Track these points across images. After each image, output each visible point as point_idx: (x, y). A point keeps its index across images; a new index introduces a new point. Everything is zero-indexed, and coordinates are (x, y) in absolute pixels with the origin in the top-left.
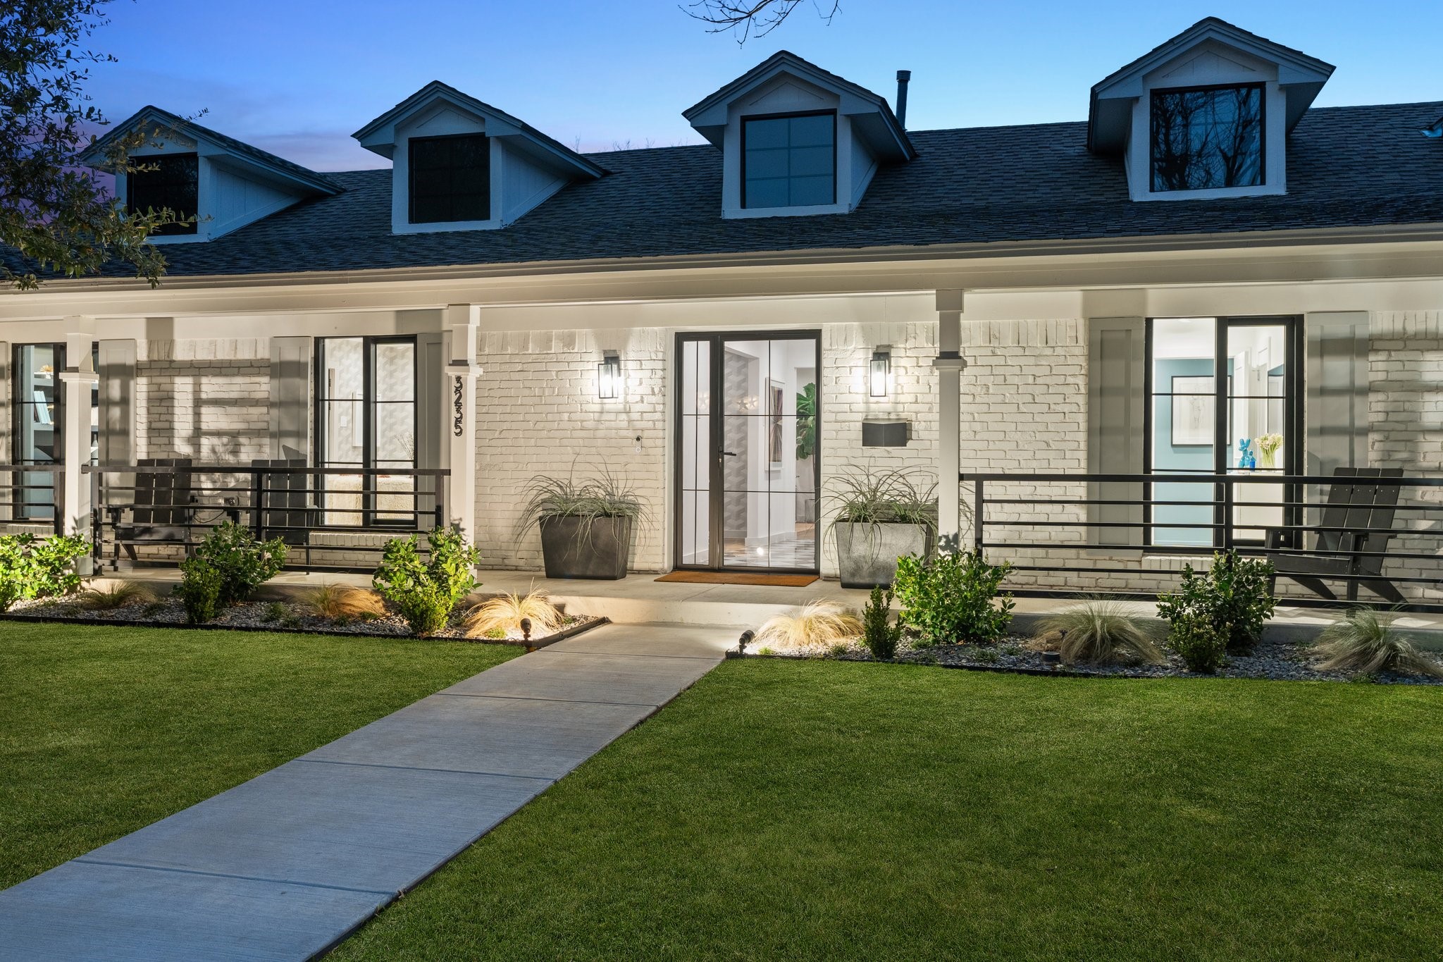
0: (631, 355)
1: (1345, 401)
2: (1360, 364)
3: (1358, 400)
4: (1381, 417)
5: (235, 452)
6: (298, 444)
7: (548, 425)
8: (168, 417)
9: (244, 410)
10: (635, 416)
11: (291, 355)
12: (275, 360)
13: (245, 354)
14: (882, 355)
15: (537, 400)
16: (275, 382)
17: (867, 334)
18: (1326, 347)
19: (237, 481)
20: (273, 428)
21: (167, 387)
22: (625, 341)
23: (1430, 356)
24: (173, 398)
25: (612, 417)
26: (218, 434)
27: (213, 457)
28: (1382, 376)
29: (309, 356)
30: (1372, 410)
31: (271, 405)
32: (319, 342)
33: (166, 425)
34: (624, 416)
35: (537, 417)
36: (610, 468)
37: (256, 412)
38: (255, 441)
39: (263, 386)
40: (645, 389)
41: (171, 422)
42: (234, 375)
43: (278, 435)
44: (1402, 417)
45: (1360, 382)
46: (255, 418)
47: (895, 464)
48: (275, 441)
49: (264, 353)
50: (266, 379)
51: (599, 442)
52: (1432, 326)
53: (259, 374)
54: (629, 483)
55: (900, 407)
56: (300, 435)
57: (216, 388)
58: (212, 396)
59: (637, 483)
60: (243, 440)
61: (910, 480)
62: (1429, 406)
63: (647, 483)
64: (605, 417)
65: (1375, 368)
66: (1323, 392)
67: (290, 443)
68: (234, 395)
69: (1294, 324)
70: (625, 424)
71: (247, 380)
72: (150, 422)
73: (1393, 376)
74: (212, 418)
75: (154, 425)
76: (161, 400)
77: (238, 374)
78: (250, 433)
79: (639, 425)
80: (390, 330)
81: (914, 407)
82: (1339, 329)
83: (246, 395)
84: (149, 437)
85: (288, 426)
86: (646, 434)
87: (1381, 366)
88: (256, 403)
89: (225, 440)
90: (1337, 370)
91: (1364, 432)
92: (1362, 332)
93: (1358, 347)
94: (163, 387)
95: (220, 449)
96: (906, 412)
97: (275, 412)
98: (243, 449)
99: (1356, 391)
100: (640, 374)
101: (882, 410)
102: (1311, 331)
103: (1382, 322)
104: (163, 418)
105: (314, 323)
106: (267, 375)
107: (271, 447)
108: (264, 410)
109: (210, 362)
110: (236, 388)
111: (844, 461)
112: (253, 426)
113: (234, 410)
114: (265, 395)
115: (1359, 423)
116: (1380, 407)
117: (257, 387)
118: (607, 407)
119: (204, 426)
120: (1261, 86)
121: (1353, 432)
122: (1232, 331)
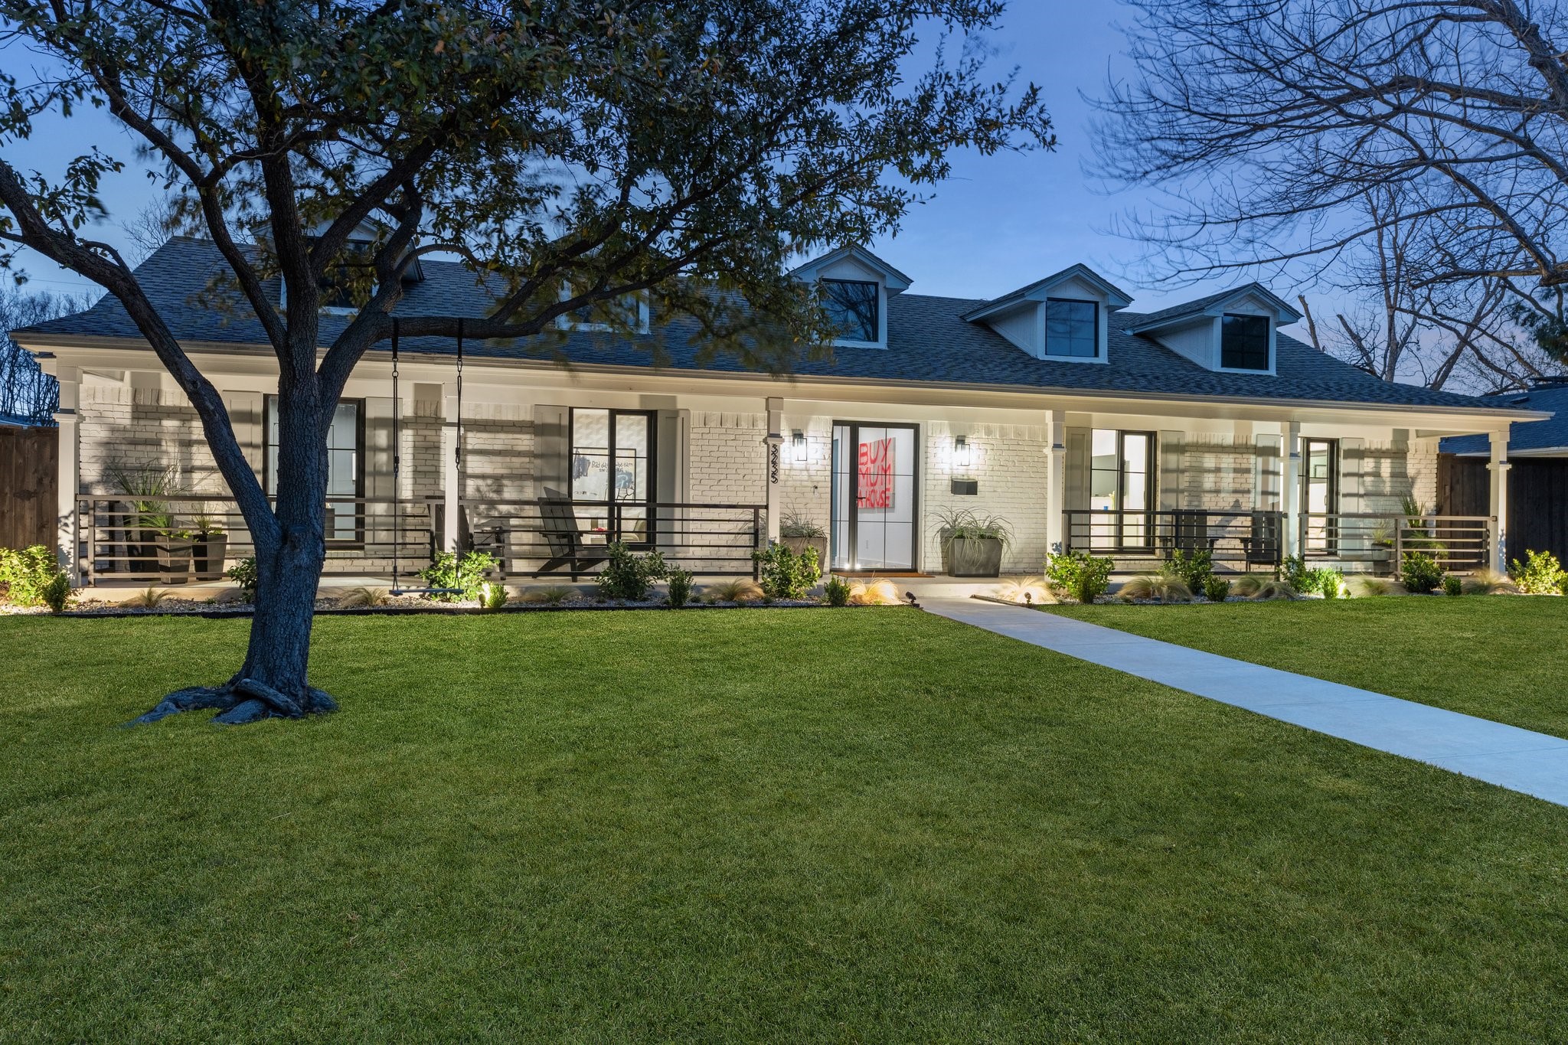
0: (811, 433)
1: (1175, 475)
2: (1181, 457)
3: (1180, 475)
4: (1187, 484)
5: (499, 491)
6: (559, 486)
7: (754, 478)
8: (434, 463)
9: (508, 459)
10: (813, 473)
11: (551, 419)
12: (538, 422)
13: (508, 416)
14: (961, 441)
15: (746, 460)
16: (539, 439)
17: (952, 428)
18: (1169, 448)
19: (500, 512)
20: (537, 473)
21: (435, 439)
22: (807, 425)
23: (1207, 455)
24: (438, 448)
25: (798, 473)
26: (483, 477)
27: (477, 495)
28: (1188, 464)
29: (565, 422)
30: (1184, 481)
31: (535, 456)
32: (571, 409)
33: (433, 469)
34: (805, 473)
35: (745, 472)
36: (796, 506)
37: (517, 461)
38: (517, 483)
39: (525, 442)
40: (819, 456)
41: (437, 467)
42: (498, 432)
43: (539, 479)
44: (1196, 484)
45: (1182, 466)
46: (518, 466)
47: (966, 505)
48: (538, 484)
49: (525, 416)
50: (528, 437)
51: (789, 489)
52: (1207, 440)
53: (520, 432)
54: (809, 516)
55: (970, 473)
56: (558, 479)
57: (480, 441)
58: (477, 447)
59: (815, 516)
60: (505, 482)
61: (975, 515)
62: (1206, 480)
63: (820, 516)
64: (793, 473)
65: (1186, 460)
66: (1165, 471)
67: (551, 485)
68: (496, 447)
69: (1151, 436)
70: (806, 478)
71: (510, 436)
72: (415, 466)
73: (1194, 464)
74: (474, 464)
75: (419, 469)
76: (427, 448)
77: (502, 431)
78: (511, 477)
79: (815, 478)
80: (636, 406)
81: (977, 473)
82: (1173, 439)
83: (509, 448)
84: (414, 478)
85: (548, 472)
86: (819, 485)
87: (1188, 459)
88: (519, 454)
89: (489, 482)
90: (1173, 460)
91: (1182, 491)
92: (1182, 442)
93: (1180, 449)
94: (428, 438)
95: (484, 489)
96: (973, 475)
97: (538, 462)
98: (505, 489)
99: (1180, 471)
100: (817, 446)
101: (960, 473)
102: (1161, 440)
103: (1189, 438)
104: (428, 463)
105: (570, 395)
106: (527, 433)
107: (535, 488)
108: (527, 460)
109: (476, 420)
110: (501, 442)
111: (939, 503)
112: (515, 472)
113: (499, 459)
114: (527, 448)
115: (1181, 487)
116: (1187, 479)
117: (520, 442)
118: (795, 467)
119: (469, 471)
120: (1096, 304)
121: (1178, 491)
122: (1127, 438)
